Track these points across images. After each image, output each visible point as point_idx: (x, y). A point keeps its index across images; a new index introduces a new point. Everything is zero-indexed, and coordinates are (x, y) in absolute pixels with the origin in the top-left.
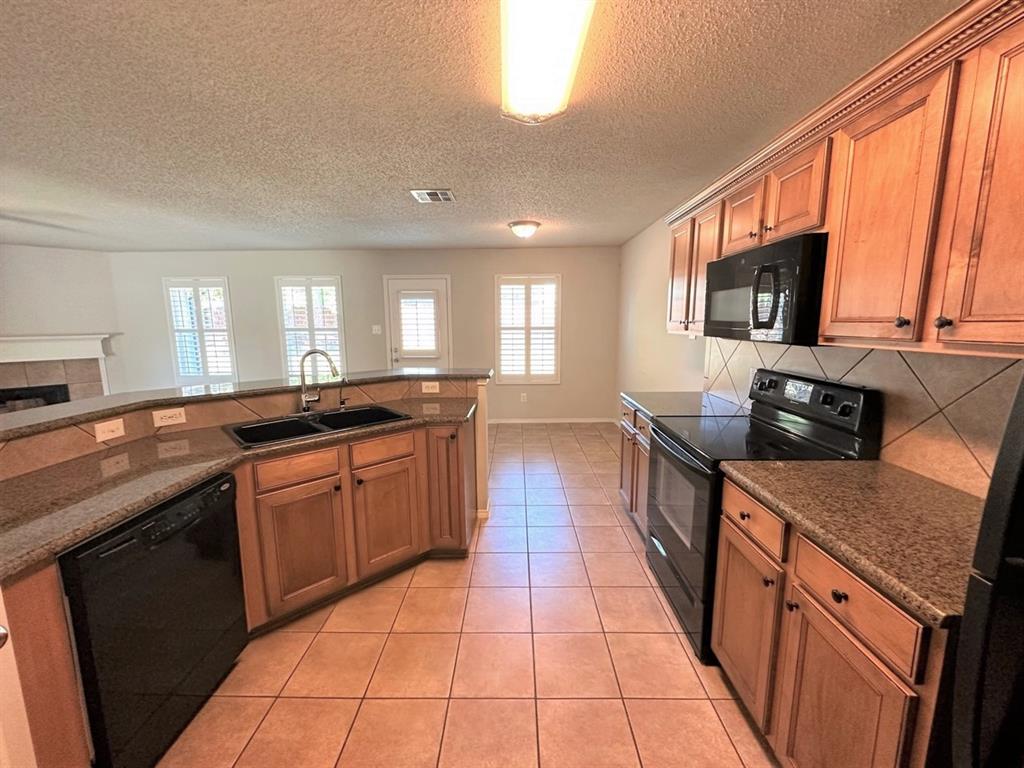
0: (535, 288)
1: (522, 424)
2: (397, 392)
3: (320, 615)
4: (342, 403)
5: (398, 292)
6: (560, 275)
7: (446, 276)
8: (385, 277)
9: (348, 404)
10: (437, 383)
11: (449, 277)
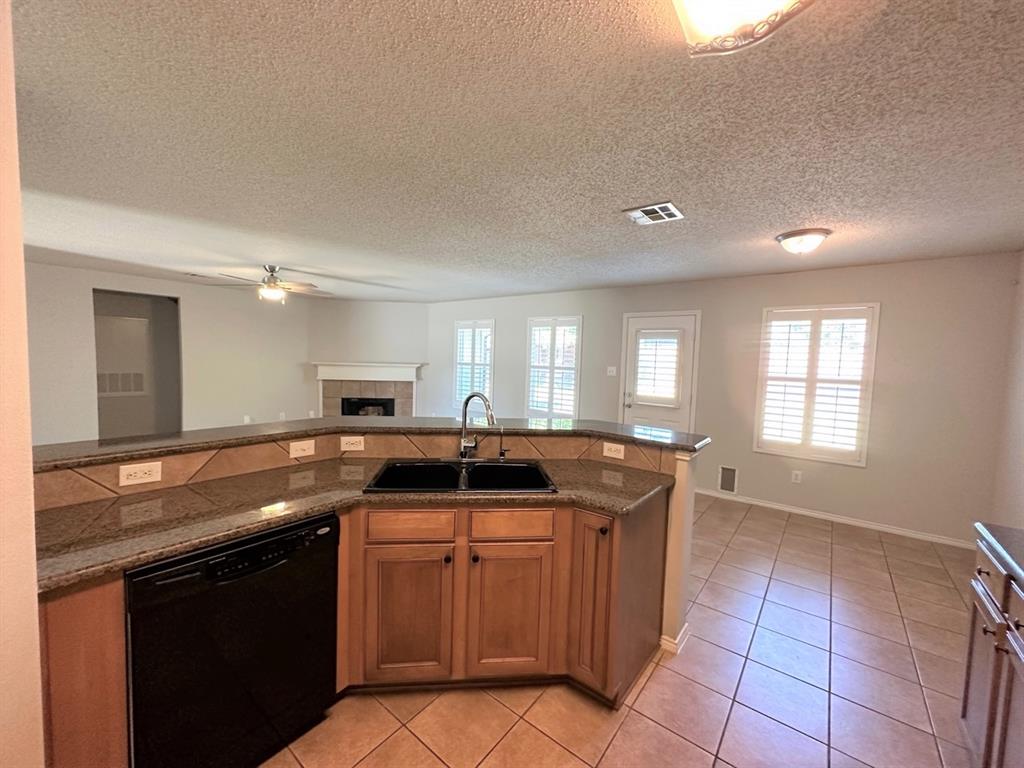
0: (827, 325)
1: (790, 515)
2: (572, 450)
3: (419, 700)
4: (502, 454)
5: (638, 331)
6: (877, 306)
7: (695, 312)
8: (625, 316)
9: (508, 456)
10: (623, 447)
11: (699, 313)
